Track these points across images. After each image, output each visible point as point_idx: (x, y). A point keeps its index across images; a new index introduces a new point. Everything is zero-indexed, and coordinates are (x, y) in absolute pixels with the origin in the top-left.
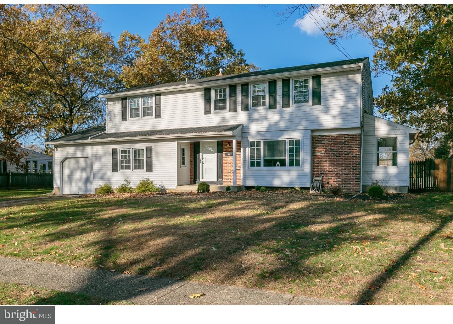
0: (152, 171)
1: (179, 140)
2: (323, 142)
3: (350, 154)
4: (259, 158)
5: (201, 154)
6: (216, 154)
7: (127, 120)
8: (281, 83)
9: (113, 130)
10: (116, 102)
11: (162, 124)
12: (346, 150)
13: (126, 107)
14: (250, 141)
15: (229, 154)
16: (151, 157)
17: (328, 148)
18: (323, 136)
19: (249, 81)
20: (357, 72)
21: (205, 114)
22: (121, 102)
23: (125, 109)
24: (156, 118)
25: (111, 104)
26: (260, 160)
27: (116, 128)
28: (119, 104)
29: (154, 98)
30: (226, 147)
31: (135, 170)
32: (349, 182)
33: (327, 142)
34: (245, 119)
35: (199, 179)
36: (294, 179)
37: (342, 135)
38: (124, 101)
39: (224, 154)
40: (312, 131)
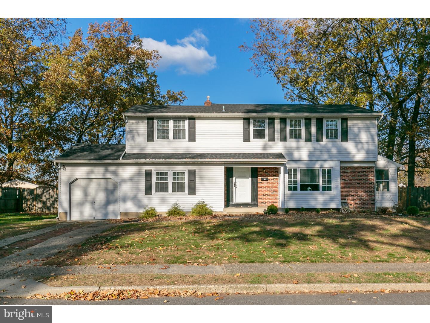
0: (195, 194)
1: (225, 164)
2: (346, 171)
3: (367, 182)
4: (296, 184)
5: (234, 178)
6: (250, 178)
7: (153, 141)
8: (316, 121)
9: (137, 150)
10: (140, 121)
11: (197, 148)
12: (364, 179)
13: (152, 127)
14: (288, 168)
15: (265, 179)
16: (194, 180)
17: (350, 176)
18: (346, 167)
19: (287, 116)
20: (374, 119)
21: (244, 141)
22: (146, 121)
23: (152, 129)
24: (189, 141)
25: (133, 123)
26: (297, 185)
27: (140, 148)
28: (144, 124)
29: (187, 122)
30: (261, 173)
31: (174, 193)
32: (367, 204)
33: (349, 171)
34: (282, 149)
35: (232, 201)
36: (328, 200)
37: (361, 167)
38: (150, 121)
39: (259, 179)
40: (341, 162)
